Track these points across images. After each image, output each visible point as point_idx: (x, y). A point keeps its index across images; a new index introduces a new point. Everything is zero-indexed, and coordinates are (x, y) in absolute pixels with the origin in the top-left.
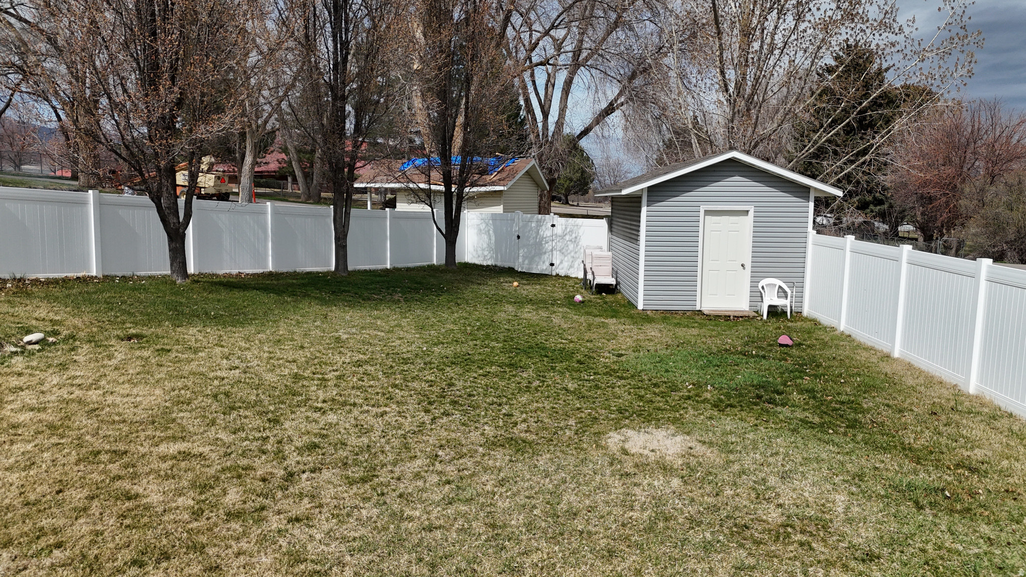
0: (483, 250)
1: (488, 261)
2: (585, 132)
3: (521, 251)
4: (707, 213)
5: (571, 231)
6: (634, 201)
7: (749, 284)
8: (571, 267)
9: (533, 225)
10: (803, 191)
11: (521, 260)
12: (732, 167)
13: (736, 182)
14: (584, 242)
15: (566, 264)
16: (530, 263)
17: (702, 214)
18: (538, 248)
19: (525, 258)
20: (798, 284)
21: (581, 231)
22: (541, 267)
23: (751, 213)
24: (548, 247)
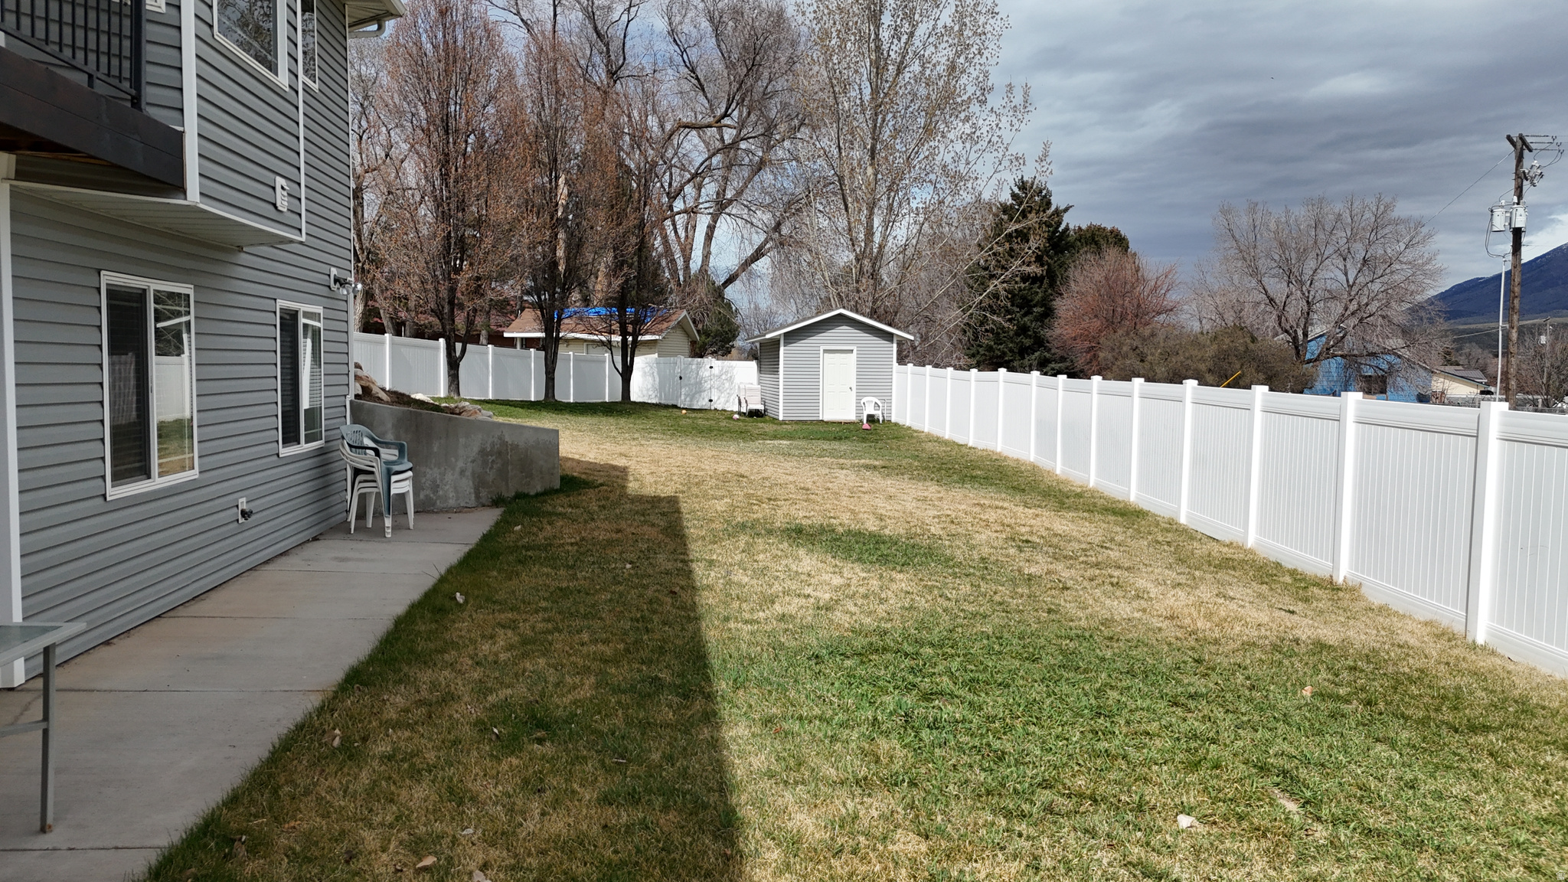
0: (648, 390)
1: (654, 401)
2: (730, 280)
3: (683, 390)
4: (825, 351)
5: (727, 372)
6: (775, 344)
7: (855, 401)
8: (727, 401)
9: (694, 367)
10: (889, 337)
11: (683, 398)
12: (841, 320)
13: (844, 330)
14: (737, 381)
15: (722, 400)
16: (691, 400)
17: (821, 352)
18: (698, 388)
19: (687, 396)
20: (887, 398)
21: (735, 371)
22: (701, 403)
23: (855, 352)
24: (707, 385)
